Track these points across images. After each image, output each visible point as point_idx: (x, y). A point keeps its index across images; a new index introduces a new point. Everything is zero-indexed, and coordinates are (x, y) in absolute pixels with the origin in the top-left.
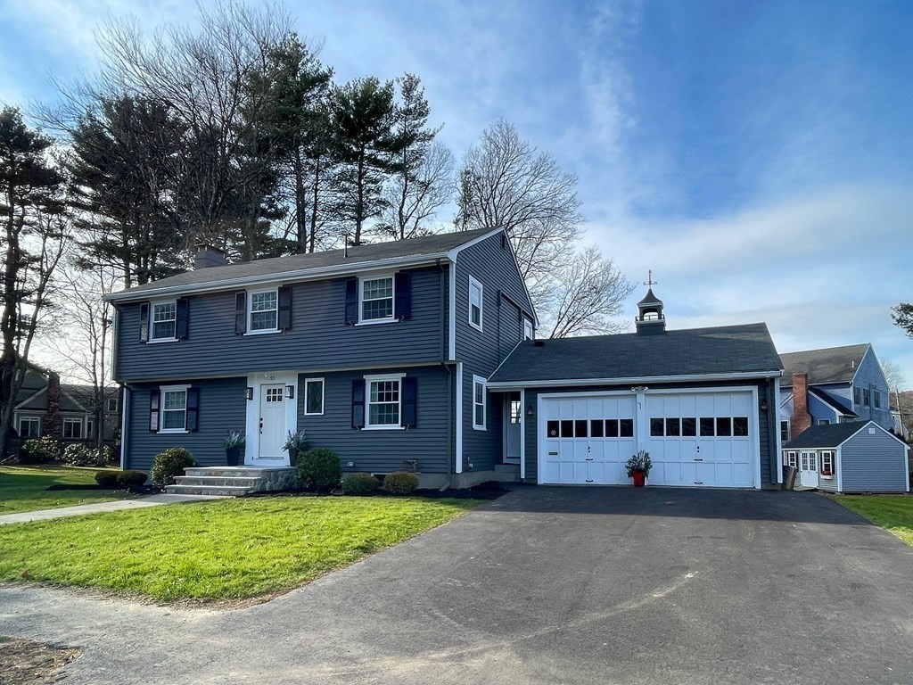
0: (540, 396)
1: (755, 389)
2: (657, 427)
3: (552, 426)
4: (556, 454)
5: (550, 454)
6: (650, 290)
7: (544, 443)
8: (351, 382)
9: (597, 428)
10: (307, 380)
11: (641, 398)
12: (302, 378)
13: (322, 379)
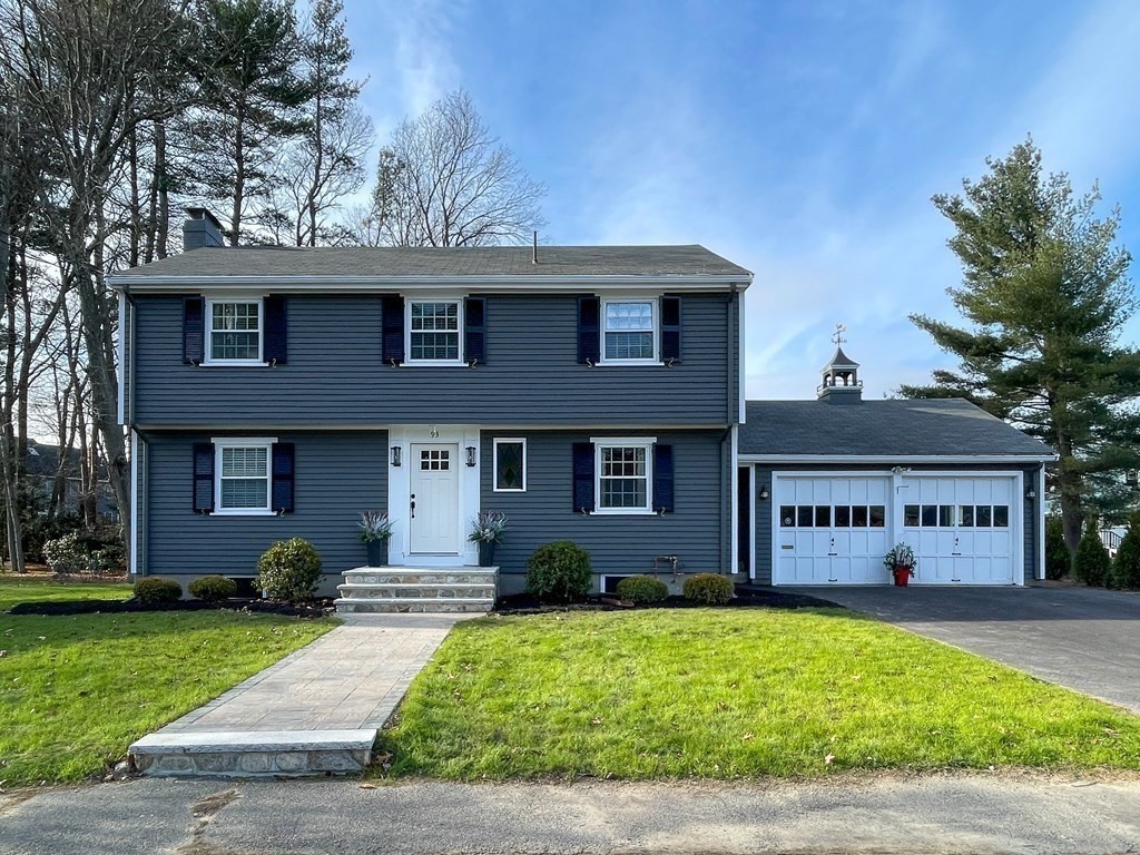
0: (775, 474)
1: (1020, 474)
2: (911, 515)
3: (787, 512)
4: (791, 547)
5: (784, 547)
6: (840, 350)
7: (780, 534)
8: (570, 447)
9: (843, 517)
10: (496, 441)
11: (898, 481)
12: (487, 436)
13: (523, 440)
